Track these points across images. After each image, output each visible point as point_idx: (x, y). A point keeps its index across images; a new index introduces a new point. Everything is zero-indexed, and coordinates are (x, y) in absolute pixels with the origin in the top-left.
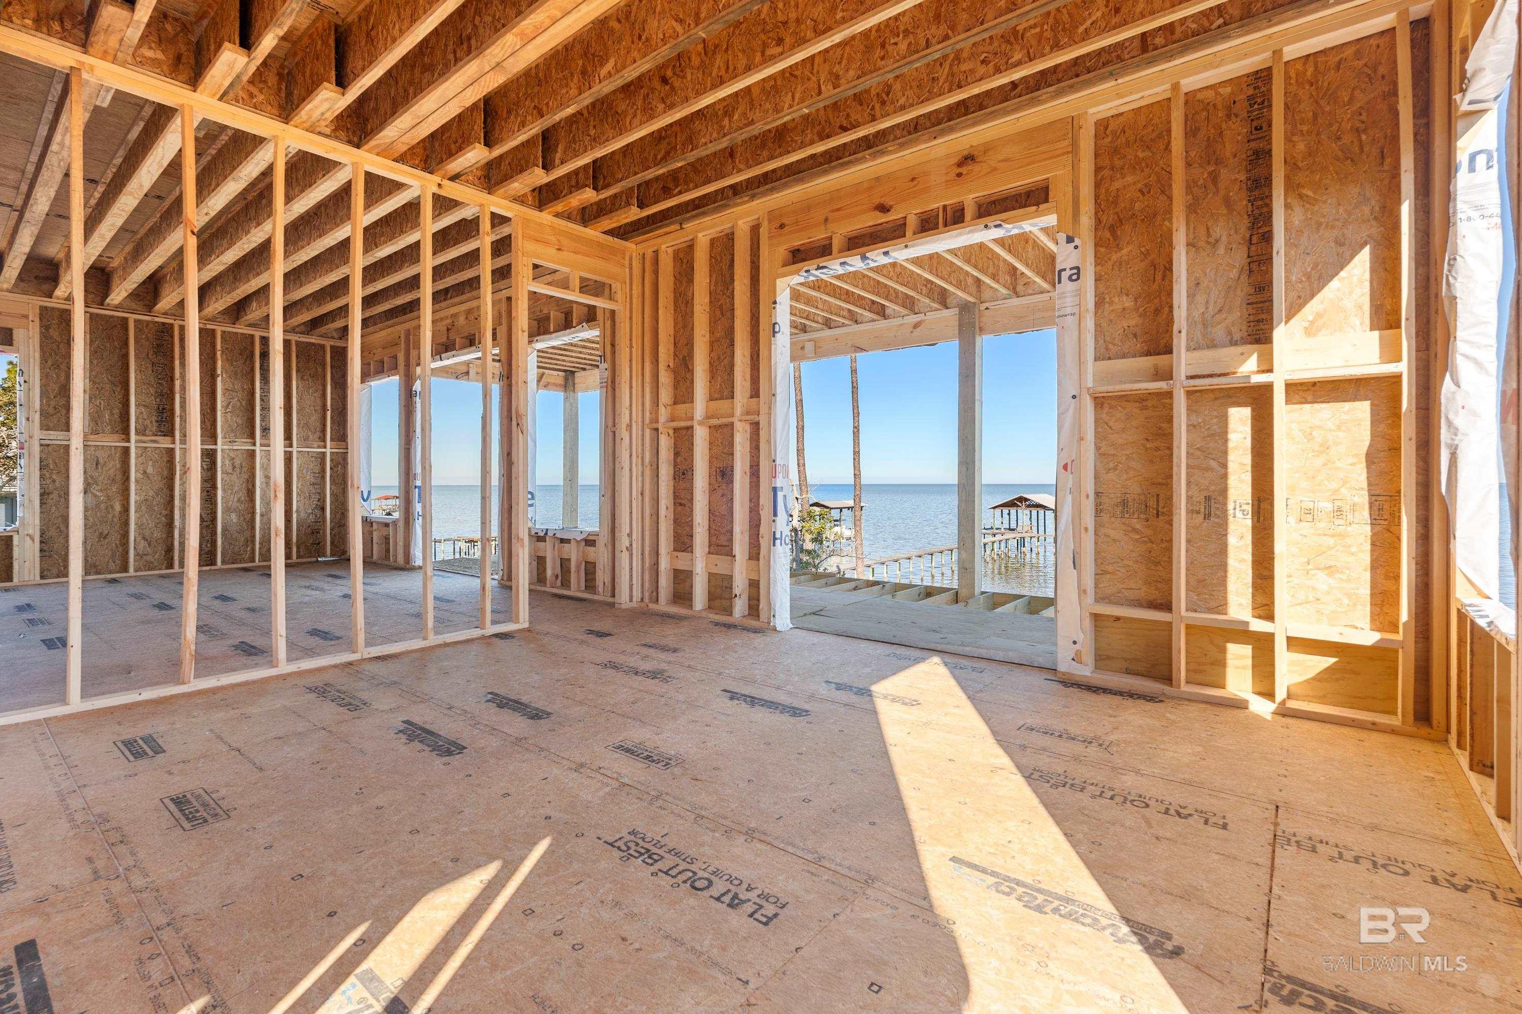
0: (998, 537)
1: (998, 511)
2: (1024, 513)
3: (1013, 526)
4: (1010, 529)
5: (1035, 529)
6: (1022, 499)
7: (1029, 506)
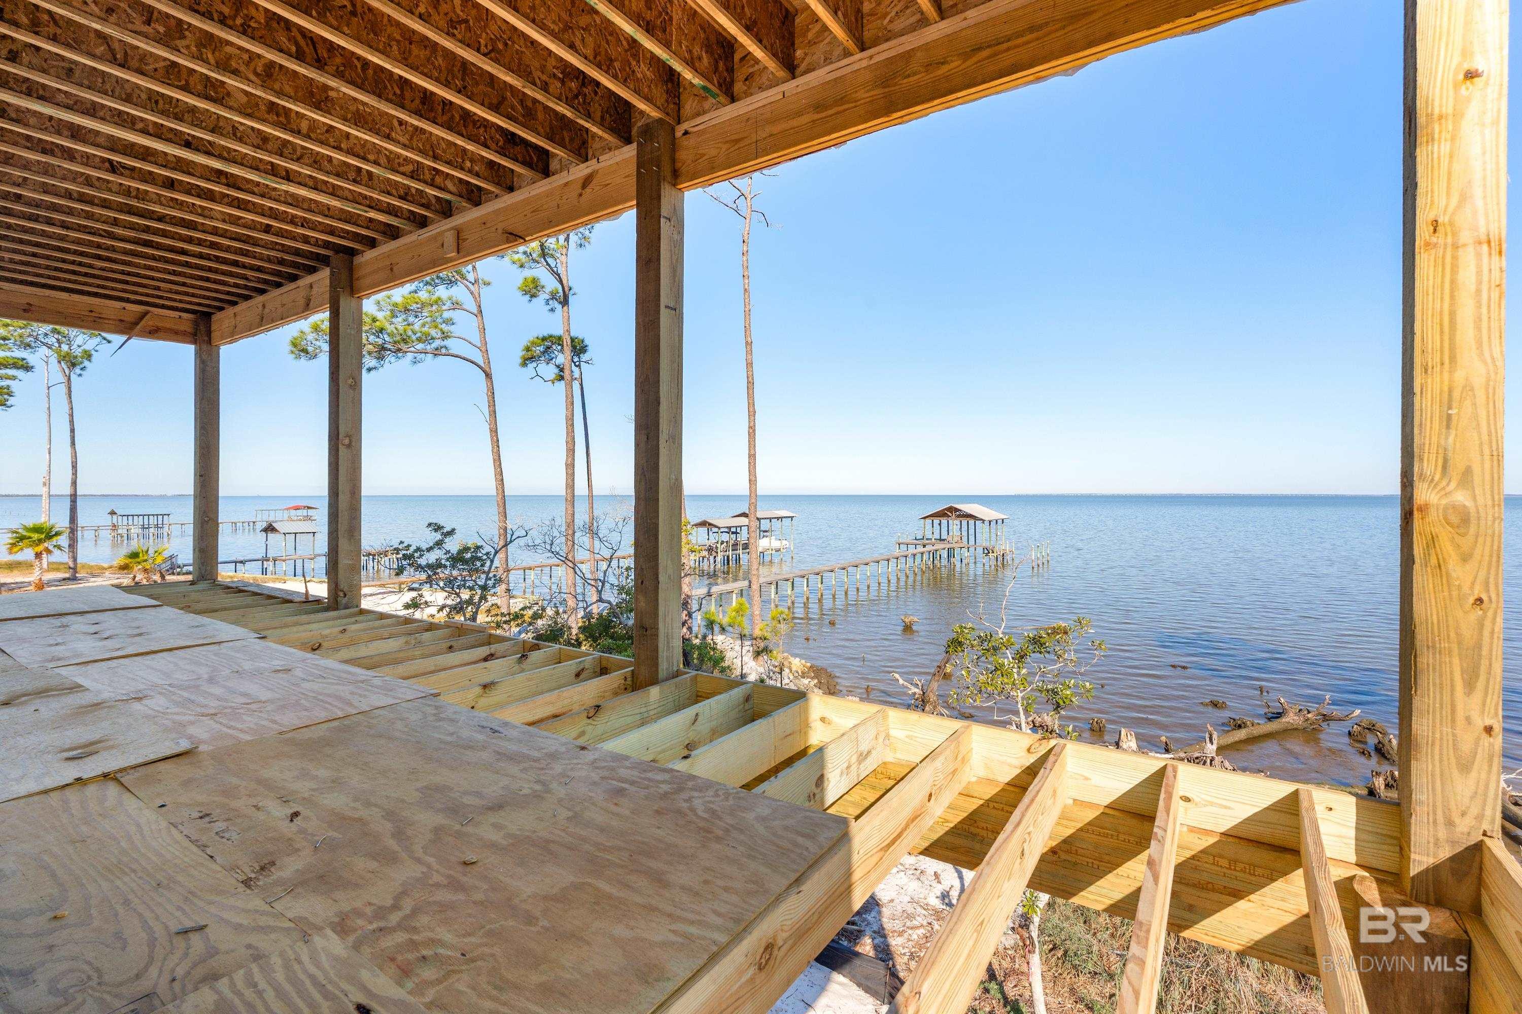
0: (928, 548)
1: (929, 521)
2: (955, 524)
3: (944, 536)
4: (941, 540)
5: (965, 539)
6: (952, 509)
7: (959, 516)
